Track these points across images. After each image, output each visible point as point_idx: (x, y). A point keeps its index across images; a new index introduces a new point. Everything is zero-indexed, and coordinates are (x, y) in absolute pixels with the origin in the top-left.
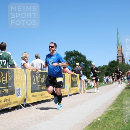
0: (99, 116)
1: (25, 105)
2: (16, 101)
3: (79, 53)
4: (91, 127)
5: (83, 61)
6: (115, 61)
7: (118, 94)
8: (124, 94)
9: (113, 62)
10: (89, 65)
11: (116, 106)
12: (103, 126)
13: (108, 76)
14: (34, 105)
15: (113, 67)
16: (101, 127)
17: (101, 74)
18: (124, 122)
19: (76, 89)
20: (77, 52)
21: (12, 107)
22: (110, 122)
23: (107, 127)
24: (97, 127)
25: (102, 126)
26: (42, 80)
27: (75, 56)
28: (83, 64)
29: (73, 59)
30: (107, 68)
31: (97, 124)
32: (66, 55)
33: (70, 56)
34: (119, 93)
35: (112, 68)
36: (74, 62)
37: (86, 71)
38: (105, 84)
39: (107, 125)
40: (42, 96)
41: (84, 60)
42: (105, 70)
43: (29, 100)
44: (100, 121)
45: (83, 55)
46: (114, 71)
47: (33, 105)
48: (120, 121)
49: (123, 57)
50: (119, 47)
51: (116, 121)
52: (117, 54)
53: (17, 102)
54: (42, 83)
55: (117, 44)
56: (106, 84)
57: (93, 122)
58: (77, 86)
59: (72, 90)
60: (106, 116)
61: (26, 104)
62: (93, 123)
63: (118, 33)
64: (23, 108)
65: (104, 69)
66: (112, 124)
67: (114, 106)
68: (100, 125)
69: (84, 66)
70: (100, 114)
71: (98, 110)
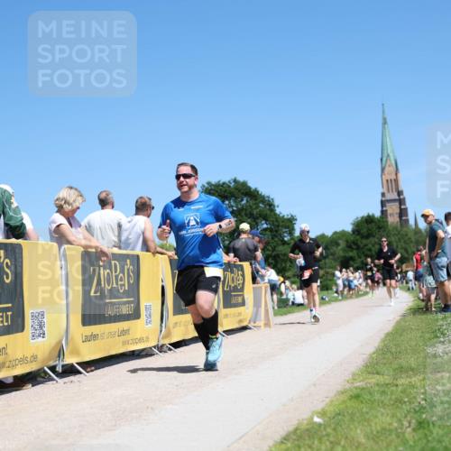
0: (319, 407)
1: (60, 371)
2: (29, 355)
3: (250, 188)
4: (289, 445)
5: (265, 218)
6: (373, 215)
7: (386, 331)
8: (404, 330)
9: (369, 220)
10: (284, 230)
11: (378, 373)
12: (331, 443)
13: (351, 269)
14: (92, 371)
15: (368, 237)
16: (323, 447)
17: (327, 261)
18: (401, 429)
19: (240, 314)
20: (244, 184)
21: (16, 378)
22: (356, 428)
23: (344, 447)
24: (310, 447)
25: (328, 443)
26: (122, 283)
27: (236, 198)
28: (265, 226)
29: (231, 210)
30: (347, 242)
31: (309, 437)
34: (389, 328)
35: (365, 241)
37: (274, 249)
38: (340, 298)
39: (347, 438)
40: (122, 338)
41: (268, 212)
42: (340, 248)
43: (76, 352)
44: (320, 425)
45: (263, 197)
46: (370, 250)
47: (89, 369)
48: (390, 424)
49: (400, 205)
50: (390, 170)
51: (376, 424)
52: (383, 195)
53: (34, 358)
54: (121, 291)
55: (382, 160)
56: (345, 298)
57: (296, 429)
58: (243, 304)
59: (226, 316)
60: (342, 406)
61: (63, 366)
62: (298, 432)
63: (385, 122)
64: (53, 380)
65: (338, 244)
66: (362, 437)
67: (369, 373)
68: (320, 439)
69: (268, 233)
70: (323, 401)
71: (315, 385)
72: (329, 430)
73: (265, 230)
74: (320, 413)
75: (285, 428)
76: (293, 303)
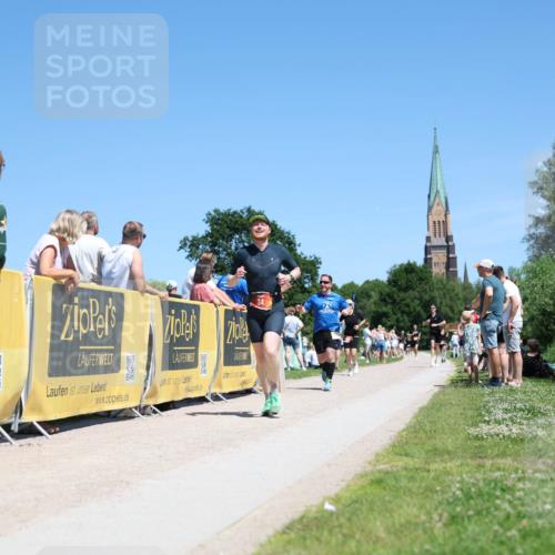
0: (333, 491)
1: (16, 430)
4: (293, 535)
6: (415, 264)
8: (442, 405)
9: (409, 269)
10: (305, 275)
11: (407, 455)
12: (344, 536)
14: (56, 432)
15: (406, 289)
16: (334, 541)
18: (430, 522)
19: (244, 374)
22: (375, 519)
23: (358, 541)
24: (318, 539)
25: (340, 536)
26: (102, 326)
30: (381, 294)
31: (318, 527)
32: (211, 225)
33: (227, 230)
35: (402, 295)
37: (291, 298)
38: (367, 362)
39: (363, 530)
40: (96, 395)
42: (371, 301)
43: (37, 408)
44: (331, 513)
45: (282, 232)
46: (408, 306)
47: (52, 431)
48: (417, 517)
49: (448, 252)
50: (438, 209)
51: (400, 515)
52: (428, 239)
54: (100, 337)
55: (429, 196)
57: (302, 518)
58: (248, 361)
59: (227, 375)
60: (360, 492)
61: (20, 425)
62: (305, 520)
63: (436, 151)
64: (7, 441)
65: (370, 295)
66: (382, 529)
67: (396, 454)
68: (330, 531)
70: (337, 485)
71: (329, 465)
72: (342, 520)
74: (333, 499)
75: (290, 516)
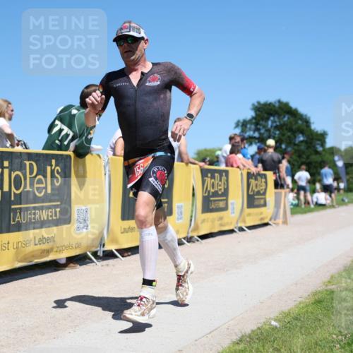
3: (291, 108)
5: (302, 132)
10: (317, 142)
20: (287, 105)
27: (280, 115)
28: (302, 139)
29: (274, 125)
32: (256, 112)
33: (266, 115)
36: (277, 132)
37: (308, 158)
41: (305, 128)
45: (302, 115)
69: (303, 144)
73: (302, 142)
76: (316, 203)
